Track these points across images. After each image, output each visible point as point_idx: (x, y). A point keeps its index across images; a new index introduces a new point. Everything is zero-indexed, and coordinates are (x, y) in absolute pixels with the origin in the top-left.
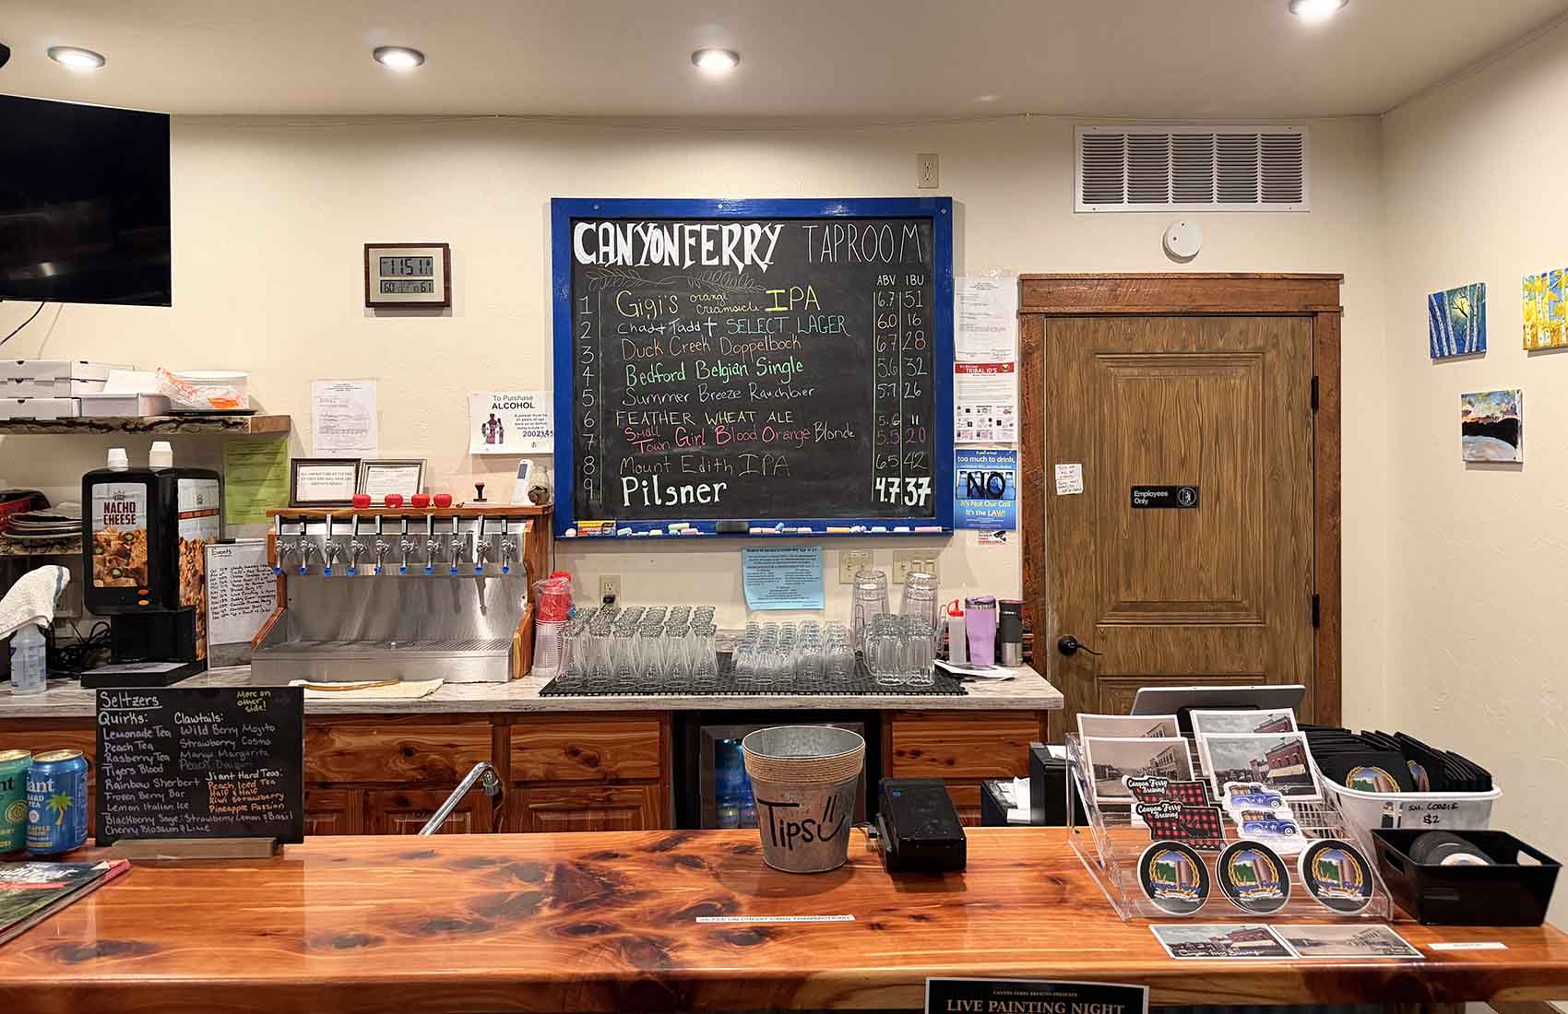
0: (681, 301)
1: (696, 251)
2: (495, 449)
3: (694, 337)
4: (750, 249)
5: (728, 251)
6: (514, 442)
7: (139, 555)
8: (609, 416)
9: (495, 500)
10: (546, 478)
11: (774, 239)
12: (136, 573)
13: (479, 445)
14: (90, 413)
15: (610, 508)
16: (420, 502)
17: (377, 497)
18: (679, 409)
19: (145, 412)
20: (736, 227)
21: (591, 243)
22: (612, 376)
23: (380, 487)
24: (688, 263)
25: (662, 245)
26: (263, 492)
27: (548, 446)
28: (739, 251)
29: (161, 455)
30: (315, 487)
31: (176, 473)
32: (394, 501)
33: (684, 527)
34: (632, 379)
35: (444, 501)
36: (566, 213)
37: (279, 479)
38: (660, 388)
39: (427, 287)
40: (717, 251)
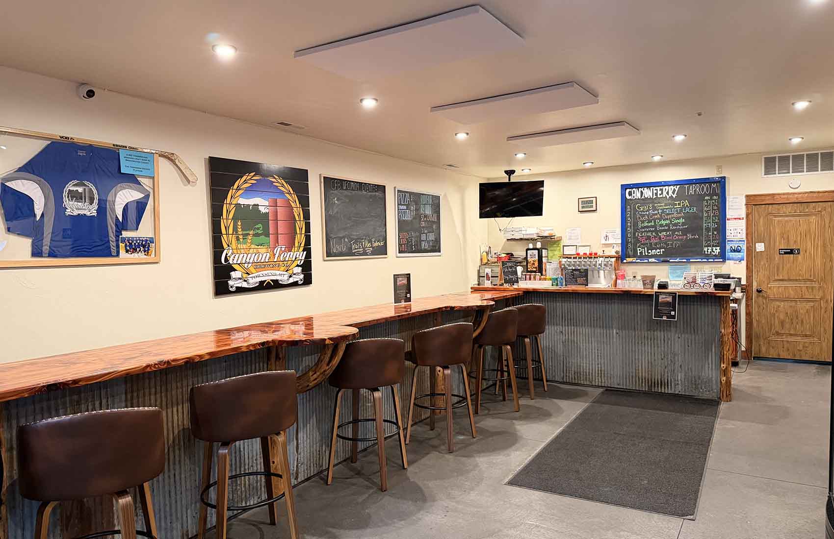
0: (653, 206)
1: (656, 194)
2: (607, 242)
3: (656, 214)
4: (670, 193)
5: (665, 193)
6: (611, 241)
7: (536, 264)
8: (634, 234)
9: (607, 253)
10: (619, 249)
11: (677, 190)
12: (536, 268)
13: (603, 242)
14: (525, 237)
15: (635, 256)
16: (591, 254)
17: (581, 254)
18: (652, 231)
19: (535, 237)
20: (667, 187)
21: (630, 194)
22: (635, 224)
23: (581, 251)
24: (654, 197)
25: (648, 193)
26: (556, 253)
27: (620, 242)
28: (668, 193)
29: (539, 245)
30: (569, 251)
31: (542, 248)
32: (585, 254)
33: (653, 260)
34: (640, 225)
35: (596, 254)
36: (624, 187)
37: (560, 250)
38: (647, 227)
39: (592, 207)
40: (662, 193)
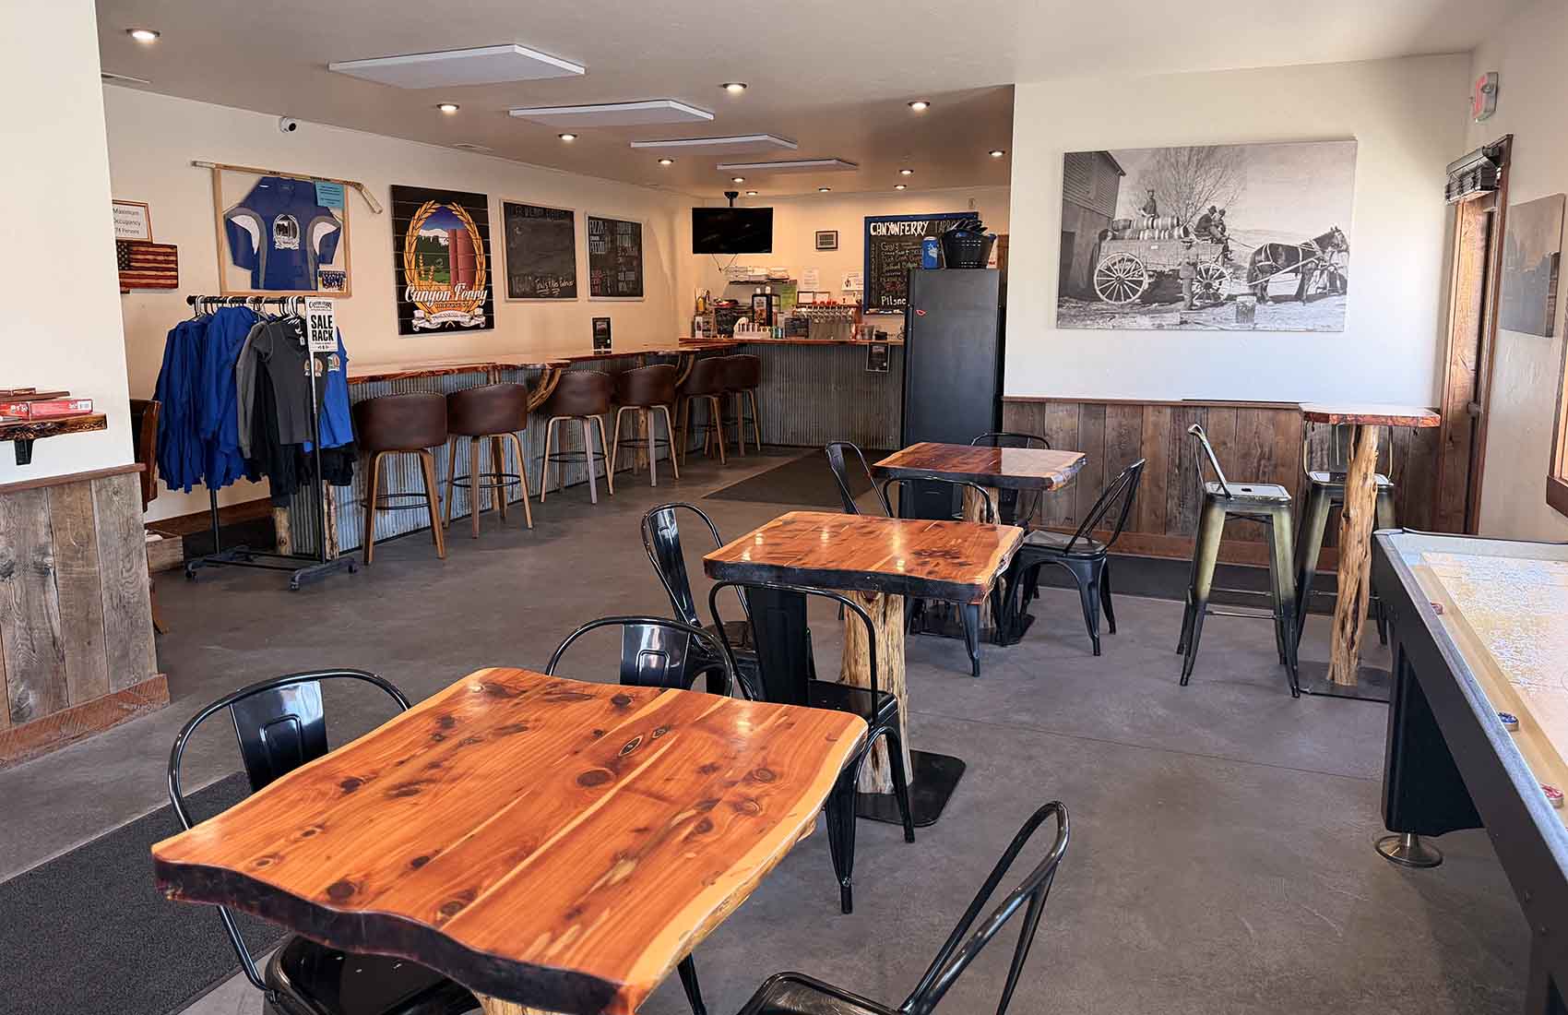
0: (900, 246)
1: (904, 231)
2: (848, 289)
3: (902, 255)
4: (919, 229)
5: (913, 229)
6: (853, 287)
7: (764, 315)
8: (879, 280)
9: (848, 303)
10: (861, 297)
11: (926, 226)
12: (764, 319)
13: (844, 288)
14: (752, 279)
15: (879, 306)
16: (829, 303)
17: (818, 302)
18: (898, 276)
19: (763, 279)
20: (915, 223)
21: (875, 230)
22: (880, 268)
23: (819, 299)
24: (902, 234)
25: (895, 229)
26: (791, 300)
27: (862, 288)
28: (916, 230)
29: (768, 290)
30: (804, 299)
31: (771, 295)
32: (822, 302)
33: (898, 311)
34: (886, 268)
35: (834, 303)
36: (868, 220)
37: (794, 298)
38: (893, 271)
39: (832, 243)
40: (910, 230)
